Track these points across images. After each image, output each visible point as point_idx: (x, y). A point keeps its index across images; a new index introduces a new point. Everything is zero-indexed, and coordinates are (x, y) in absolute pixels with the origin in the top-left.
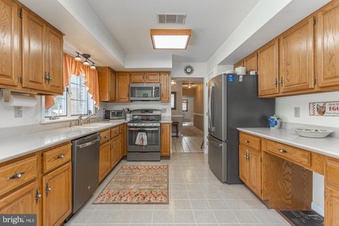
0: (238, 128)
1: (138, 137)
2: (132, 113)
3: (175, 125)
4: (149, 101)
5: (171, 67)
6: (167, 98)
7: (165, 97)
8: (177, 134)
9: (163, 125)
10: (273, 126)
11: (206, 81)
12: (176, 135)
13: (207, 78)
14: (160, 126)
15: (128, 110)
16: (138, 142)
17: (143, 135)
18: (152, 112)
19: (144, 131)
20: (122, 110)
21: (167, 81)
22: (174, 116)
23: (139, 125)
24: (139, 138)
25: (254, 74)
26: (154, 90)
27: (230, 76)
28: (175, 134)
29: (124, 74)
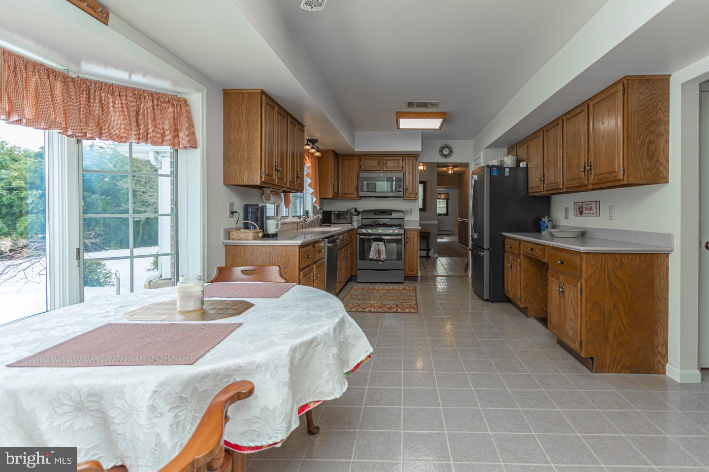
0: (503, 233)
1: (372, 249)
2: (360, 215)
3: (425, 236)
4: (387, 197)
5: (420, 150)
6: (414, 193)
7: (411, 192)
8: (428, 253)
9: (408, 233)
10: (544, 230)
11: (472, 168)
12: (426, 255)
13: (473, 163)
14: (403, 233)
15: (356, 210)
16: (372, 255)
17: (380, 246)
18: (391, 215)
19: (381, 240)
20: (347, 210)
21: (414, 168)
22: (423, 222)
23: (375, 231)
24: (375, 249)
25: (525, 166)
26: (394, 183)
27: (494, 169)
28: (424, 253)
29: (350, 158)
